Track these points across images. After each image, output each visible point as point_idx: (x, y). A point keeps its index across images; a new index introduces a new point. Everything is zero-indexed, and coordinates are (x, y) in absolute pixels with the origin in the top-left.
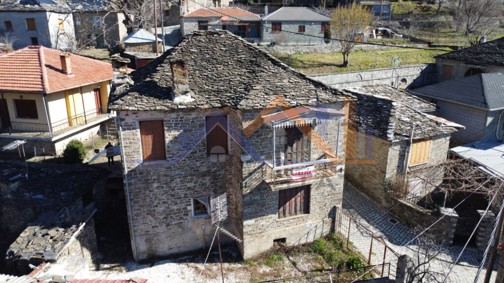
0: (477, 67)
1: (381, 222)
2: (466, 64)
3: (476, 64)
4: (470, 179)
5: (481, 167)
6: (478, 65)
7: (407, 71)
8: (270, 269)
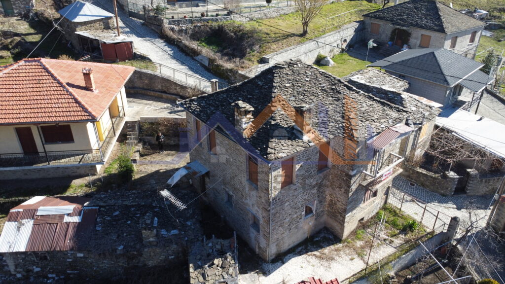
0: (405, 28)
1: (406, 187)
2: (393, 24)
3: (403, 25)
4: (457, 147)
5: (453, 133)
6: (404, 26)
7: (346, 32)
8: (362, 242)
